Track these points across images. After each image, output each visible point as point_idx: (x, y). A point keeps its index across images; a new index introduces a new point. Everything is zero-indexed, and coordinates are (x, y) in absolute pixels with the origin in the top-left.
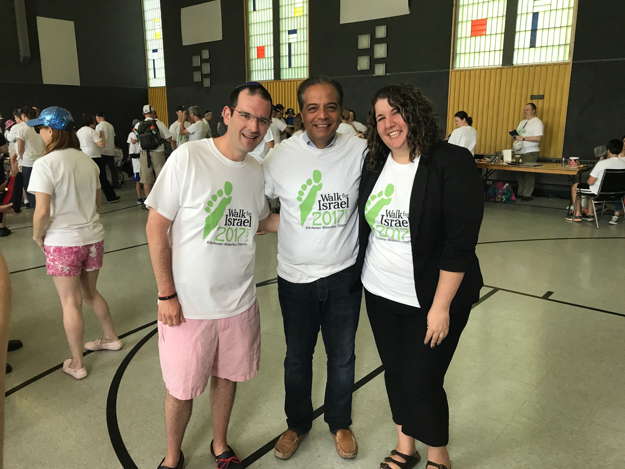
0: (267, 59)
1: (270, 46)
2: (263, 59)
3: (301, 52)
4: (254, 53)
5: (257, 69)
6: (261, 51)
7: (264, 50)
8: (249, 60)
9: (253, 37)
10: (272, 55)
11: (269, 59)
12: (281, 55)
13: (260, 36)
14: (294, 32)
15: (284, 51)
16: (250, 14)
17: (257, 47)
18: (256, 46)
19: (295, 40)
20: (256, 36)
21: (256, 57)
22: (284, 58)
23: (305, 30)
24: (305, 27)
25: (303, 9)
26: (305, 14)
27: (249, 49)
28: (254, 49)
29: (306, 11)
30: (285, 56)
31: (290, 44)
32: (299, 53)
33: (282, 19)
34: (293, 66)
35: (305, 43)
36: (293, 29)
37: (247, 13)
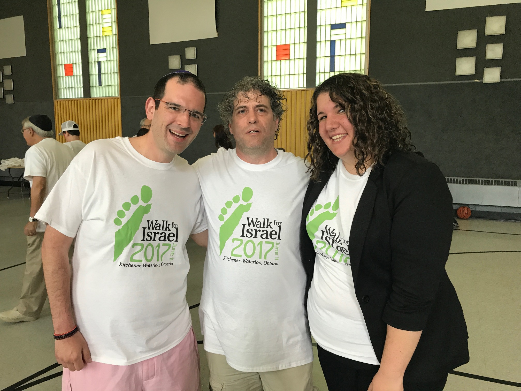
0: (75, 77)
1: (79, 64)
2: (71, 77)
3: (111, 70)
4: (61, 71)
5: (65, 87)
6: (69, 69)
7: (72, 68)
8: (56, 78)
9: (60, 55)
10: (81, 73)
11: (78, 77)
12: (91, 73)
13: (67, 54)
14: (104, 51)
15: (94, 69)
16: (56, 31)
17: (65, 65)
18: (63, 63)
19: (105, 59)
20: (63, 54)
21: (64, 75)
22: (94, 76)
23: (115, 50)
24: (115, 46)
25: (112, 29)
26: (114, 33)
27: (55, 66)
28: (61, 66)
29: (115, 31)
30: (95, 74)
31: (99, 63)
32: (109, 72)
33: (90, 37)
34: (103, 84)
35: (115, 62)
36: (102, 48)
37: (53, 30)
